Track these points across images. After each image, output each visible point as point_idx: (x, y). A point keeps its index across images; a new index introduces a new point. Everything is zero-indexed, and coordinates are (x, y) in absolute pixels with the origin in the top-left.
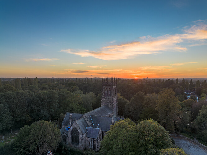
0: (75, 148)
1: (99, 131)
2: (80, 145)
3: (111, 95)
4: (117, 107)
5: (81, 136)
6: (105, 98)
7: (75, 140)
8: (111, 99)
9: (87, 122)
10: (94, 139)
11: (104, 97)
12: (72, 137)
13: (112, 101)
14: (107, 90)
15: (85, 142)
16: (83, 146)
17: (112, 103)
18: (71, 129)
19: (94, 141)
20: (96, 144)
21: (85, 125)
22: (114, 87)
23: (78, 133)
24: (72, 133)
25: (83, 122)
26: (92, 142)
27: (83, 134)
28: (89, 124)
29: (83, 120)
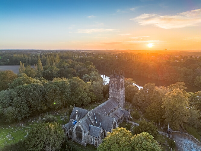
0: (80, 142)
1: (100, 131)
2: (83, 141)
3: (118, 88)
4: (124, 98)
5: (83, 134)
6: (112, 91)
7: (79, 136)
8: (118, 92)
9: (91, 119)
10: (95, 137)
11: (111, 89)
12: (77, 133)
13: (118, 94)
14: (114, 83)
15: (88, 138)
16: (85, 142)
17: (119, 96)
18: (75, 126)
19: (95, 139)
20: (97, 142)
21: (89, 123)
22: (121, 80)
23: (81, 131)
24: (76, 130)
25: (86, 120)
26: (94, 139)
27: (85, 133)
28: (93, 122)
29: (87, 119)
